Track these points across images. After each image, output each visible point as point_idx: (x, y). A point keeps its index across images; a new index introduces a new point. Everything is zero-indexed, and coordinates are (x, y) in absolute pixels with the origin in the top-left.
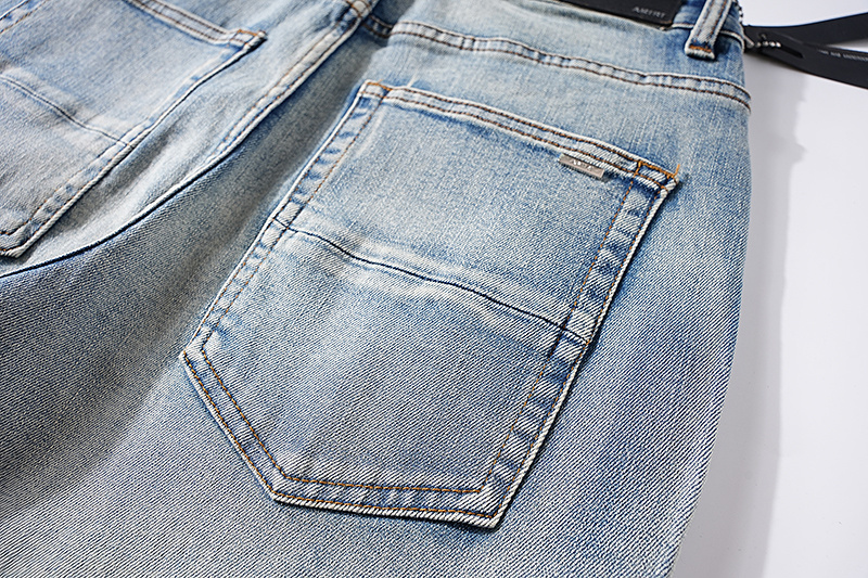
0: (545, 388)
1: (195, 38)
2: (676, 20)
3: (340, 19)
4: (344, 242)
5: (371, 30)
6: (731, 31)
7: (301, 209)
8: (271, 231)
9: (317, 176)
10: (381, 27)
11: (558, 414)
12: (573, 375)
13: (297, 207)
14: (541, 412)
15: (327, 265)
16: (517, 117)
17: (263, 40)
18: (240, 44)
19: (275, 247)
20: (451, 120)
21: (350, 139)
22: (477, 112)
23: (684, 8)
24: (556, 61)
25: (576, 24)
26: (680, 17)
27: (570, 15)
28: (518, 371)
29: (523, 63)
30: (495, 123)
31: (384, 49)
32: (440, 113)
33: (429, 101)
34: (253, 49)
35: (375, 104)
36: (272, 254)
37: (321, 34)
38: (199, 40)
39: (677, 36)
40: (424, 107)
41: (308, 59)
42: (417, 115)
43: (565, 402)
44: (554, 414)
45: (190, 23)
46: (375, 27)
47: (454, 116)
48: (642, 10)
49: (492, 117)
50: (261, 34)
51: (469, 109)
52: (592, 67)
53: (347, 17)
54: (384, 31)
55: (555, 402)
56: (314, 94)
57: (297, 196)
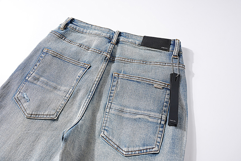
0: (161, 129)
1: (74, 65)
2: (170, 49)
3: (105, 59)
4: (121, 109)
5: (111, 60)
6: (180, 52)
7: (111, 104)
8: (107, 109)
9: (112, 96)
10: (113, 59)
11: (164, 133)
12: (164, 126)
13: (110, 104)
14: (161, 133)
15: (120, 114)
16: (145, 78)
17: (90, 66)
18: (86, 67)
19: (110, 112)
21: (115, 87)
22: (137, 78)
23: (171, 46)
24: (149, 63)
25: (151, 52)
26: (171, 49)
27: (149, 50)
28: (156, 127)
29: (143, 65)
30: (141, 80)
31: (114, 63)
32: (130, 79)
33: (128, 77)
34: (89, 68)
35: (117, 78)
36: (109, 114)
37: (102, 64)
38: (75, 65)
39: (171, 53)
40: (127, 78)
41: (101, 71)
42: (126, 80)
44: (163, 133)
45: (72, 61)
46: (112, 59)
47: (133, 80)
48: (163, 48)
49: (140, 79)
51: (136, 78)
52: (156, 63)
53: (106, 59)
54: (114, 59)
55: (163, 131)
56: (104, 77)
57: (110, 101)
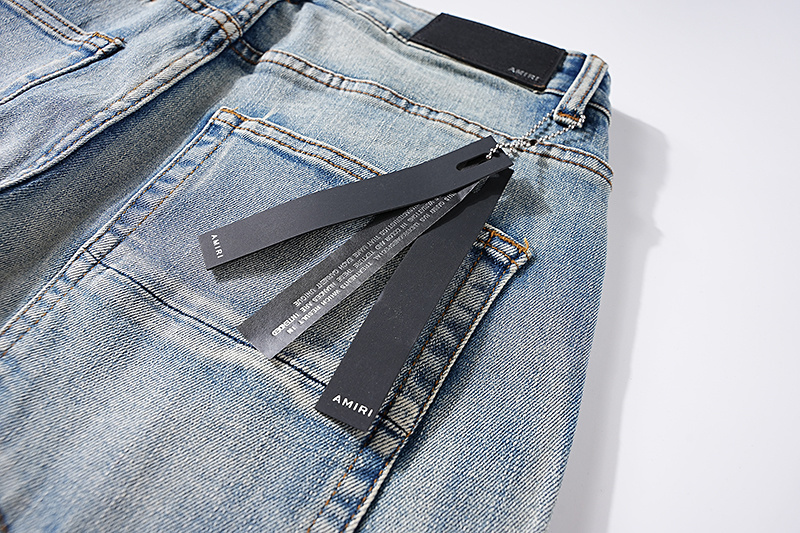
0: (353, 485)
1: (47, 34)
2: (549, 85)
3: (206, 38)
4: (158, 286)
5: (240, 54)
6: (600, 105)
7: (119, 242)
8: (79, 264)
9: (146, 206)
10: (251, 53)
11: (364, 518)
12: (386, 471)
13: (114, 239)
14: (343, 513)
15: (133, 312)
16: (370, 166)
17: (119, 48)
18: (93, 48)
19: (80, 283)
20: (300, 161)
21: (190, 169)
22: (329, 155)
23: (558, 75)
24: (423, 112)
25: (451, 76)
26: (554, 83)
27: (446, 67)
28: (324, 462)
29: (387, 109)
30: (346, 170)
31: (250, 76)
32: (290, 151)
33: (281, 137)
34: (106, 55)
35: (225, 133)
36: (75, 290)
37: (182, 51)
38: (50, 36)
39: (549, 101)
40: (275, 144)
41: (160, 76)
42: (266, 150)
43: (374, 504)
44: (358, 518)
45: (44, 16)
46: (244, 52)
47: (304, 157)
48: (518, 71)
49: (344, 163)
50: (118, 42)
51: (322, 152)
52: (459, 123)
53: (214, 37)
54: (253, 58)
55: (361, 502)
56: (164, 114)
57: (118, 227)
